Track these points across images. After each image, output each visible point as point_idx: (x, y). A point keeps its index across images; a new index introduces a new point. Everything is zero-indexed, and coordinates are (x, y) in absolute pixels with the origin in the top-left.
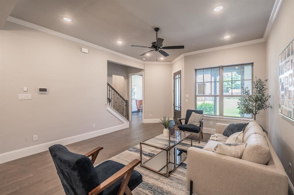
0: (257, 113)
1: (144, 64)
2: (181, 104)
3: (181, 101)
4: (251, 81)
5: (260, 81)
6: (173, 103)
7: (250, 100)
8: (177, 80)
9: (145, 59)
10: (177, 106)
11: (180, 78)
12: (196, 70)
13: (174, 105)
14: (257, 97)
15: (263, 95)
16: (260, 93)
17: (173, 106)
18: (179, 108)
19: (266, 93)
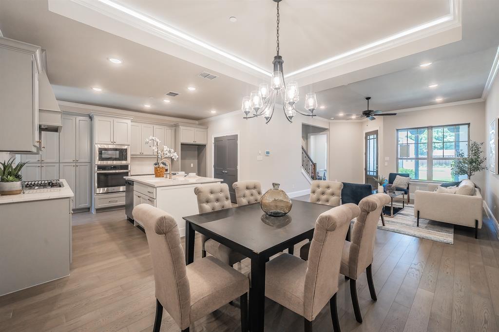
0: (473, 174)
1: (329, 123)
2: (377, 168)
3: (377, 164)
4: (467, 143)
5: (475, 144)
6: (364, 167)
7: (464, 162)
8: (372, 141)
9: (333, 118)
10: (372, 169)
11: (377, 138)
12: (397, 130)
13: (366, 169)
14: (472, 159)
15: (478, 157)
16: (475, 155)
17: (364, 171)
18: (375, 173)
19: (481, 156)
